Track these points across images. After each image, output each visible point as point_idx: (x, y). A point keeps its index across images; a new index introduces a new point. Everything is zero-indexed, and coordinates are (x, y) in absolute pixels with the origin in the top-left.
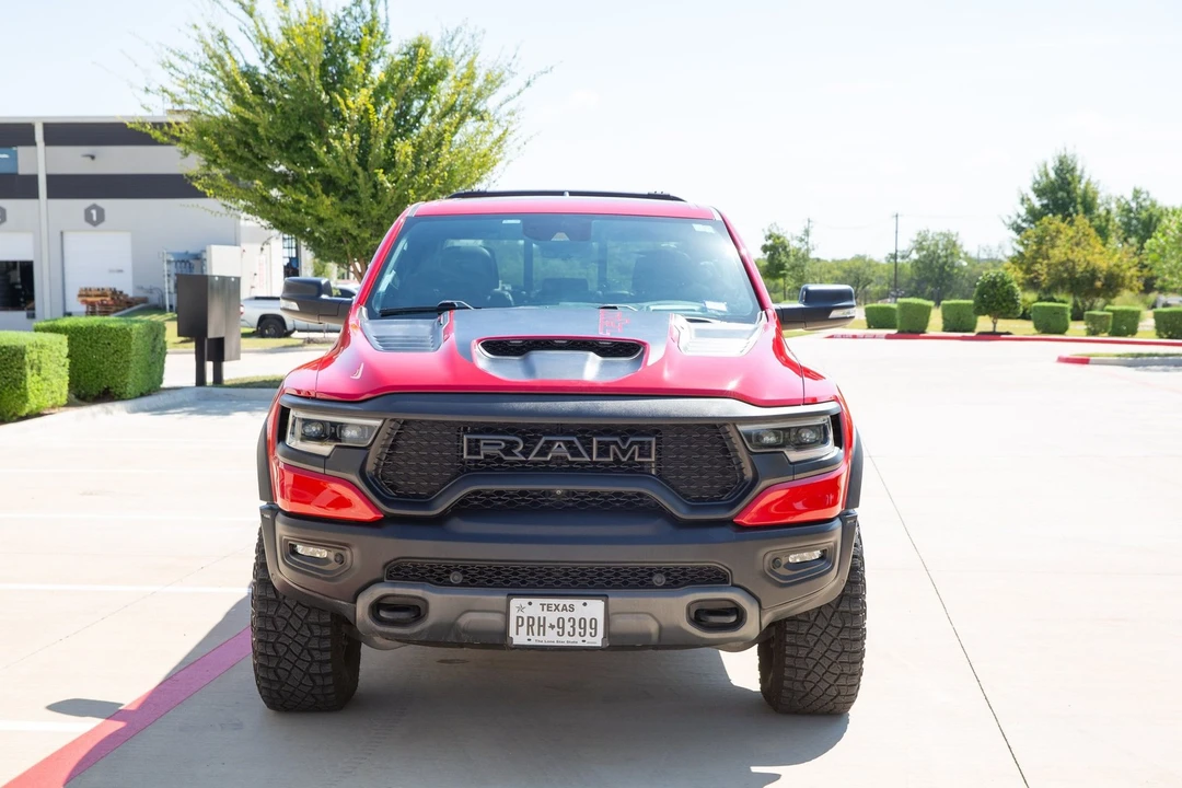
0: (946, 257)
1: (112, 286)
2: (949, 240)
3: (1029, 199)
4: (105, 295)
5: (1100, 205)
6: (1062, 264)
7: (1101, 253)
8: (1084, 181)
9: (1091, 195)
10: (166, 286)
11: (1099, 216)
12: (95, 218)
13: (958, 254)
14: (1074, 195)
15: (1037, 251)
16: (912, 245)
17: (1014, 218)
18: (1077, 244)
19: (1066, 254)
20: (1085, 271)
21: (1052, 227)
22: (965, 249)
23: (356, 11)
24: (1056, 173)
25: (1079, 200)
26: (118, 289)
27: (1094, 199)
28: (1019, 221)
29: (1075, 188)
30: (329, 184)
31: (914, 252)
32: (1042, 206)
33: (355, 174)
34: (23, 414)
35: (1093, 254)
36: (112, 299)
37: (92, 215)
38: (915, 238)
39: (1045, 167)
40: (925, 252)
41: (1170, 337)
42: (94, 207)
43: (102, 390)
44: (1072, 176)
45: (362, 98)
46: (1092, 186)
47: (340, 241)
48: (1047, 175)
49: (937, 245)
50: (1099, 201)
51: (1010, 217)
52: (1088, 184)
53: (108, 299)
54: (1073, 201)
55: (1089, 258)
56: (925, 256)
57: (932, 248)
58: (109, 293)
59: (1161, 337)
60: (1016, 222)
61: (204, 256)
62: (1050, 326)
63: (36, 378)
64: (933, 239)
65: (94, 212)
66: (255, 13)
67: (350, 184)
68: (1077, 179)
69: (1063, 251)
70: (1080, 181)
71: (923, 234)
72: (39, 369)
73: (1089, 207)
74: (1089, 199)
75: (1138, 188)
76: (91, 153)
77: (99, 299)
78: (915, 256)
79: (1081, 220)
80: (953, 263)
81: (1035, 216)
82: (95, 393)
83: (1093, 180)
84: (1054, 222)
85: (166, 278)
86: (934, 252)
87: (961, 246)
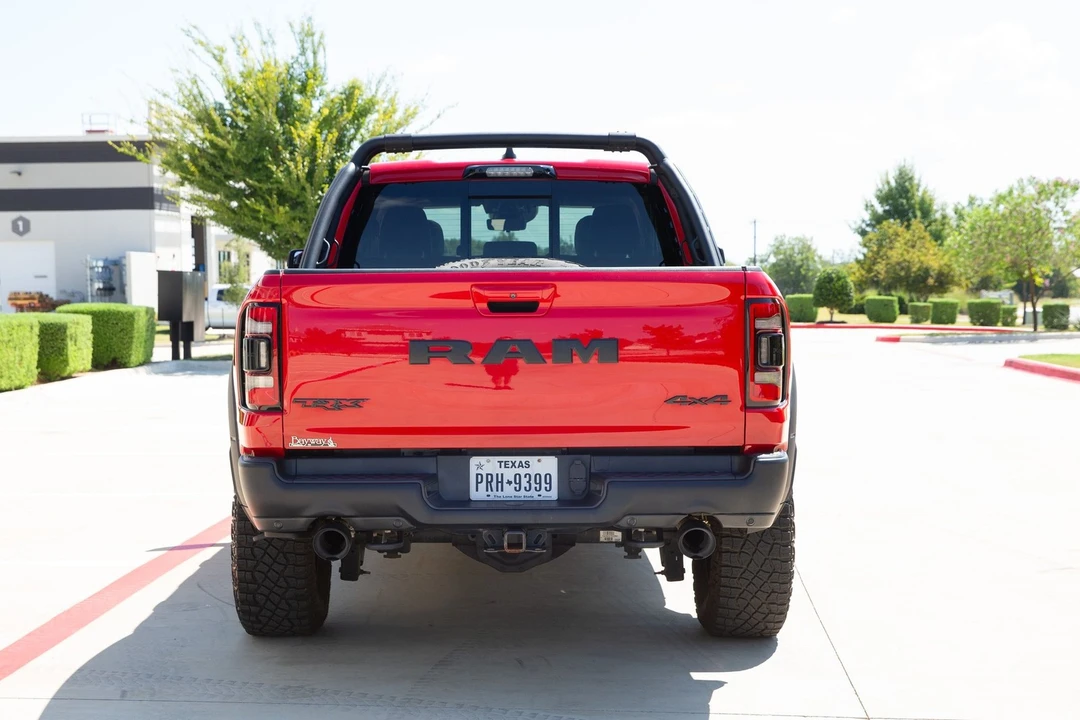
0: (802, 260)
1: (39, 290)
2: (804, 244)
3: (872, 206)
4: (32, 298)
5: (937, 211)
6: (899, 264)
7: (935, 254)
8: (921, 190)
9: (928, 202)
10: (89, 289)
11: (935, 221)
12: (21, 229)
13: (813, 258)
14: (913, 202)
15: (878, 253)
16: (770, 249)
17: (859, 222)
18: (913, 247)
19: (902, 255)
20: (919, 269)
21: (891, 231)
22: (819, 253)
23: (302, 60)
24: (896, 182)
25: (917, 206)
26: (45, 293)
27: (930, 205)
28: (864, 226)
29: (913, 195)
30: (283, 197)
31: (772, 256)
32: (885, 211)
33: (303, 189)
34: (65, 374)
35: (926, 255)
36: (39, 301)
37: (18, 226)
38: (772, 243)
39: (887, 174)
40: (781, 257)
41: (982, 324)
42: (21, 218)
43: (110, 360)
44: (910, 184)
45: (311, 129)
46: (929, 193)
47: (288, 242)
48: (888, 183)
49: (793, 249)
50: (935, 208)
51: (855, 223)
52: (925, 192)
53: (36, 302)
54: (912, 207)
55: (922, 258)
56: (781, 260)
57: (788, 252)
58: (37, 296)
59: (975, 325)
60: (860, 227)
61: (124, 262)
62: (880, 315)
63: (74, 348)
64: (790, 244)
65: (20, 223)
66: (224, 61)
67: (298, 196)
68: (915, 188)
69: (900, 252)
70: (918, 190)
71: (780, 239)
72: (76, 341)
73: (926, 212)
74: (926, 206)
75: (973, 195)
76: (17, 169)
77: (27, 302)
78: (773, 260)
79: (917, 224)
80: (808, 266)
81: (877, 220)
82: (105, 363)
83: (930, 188)
84: (893, 225)
85: (89, 282)
86: (791, 256)
87: (815, 251)
